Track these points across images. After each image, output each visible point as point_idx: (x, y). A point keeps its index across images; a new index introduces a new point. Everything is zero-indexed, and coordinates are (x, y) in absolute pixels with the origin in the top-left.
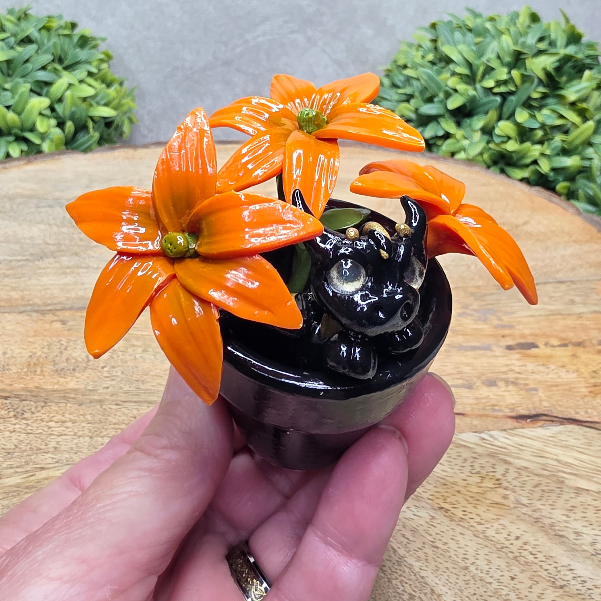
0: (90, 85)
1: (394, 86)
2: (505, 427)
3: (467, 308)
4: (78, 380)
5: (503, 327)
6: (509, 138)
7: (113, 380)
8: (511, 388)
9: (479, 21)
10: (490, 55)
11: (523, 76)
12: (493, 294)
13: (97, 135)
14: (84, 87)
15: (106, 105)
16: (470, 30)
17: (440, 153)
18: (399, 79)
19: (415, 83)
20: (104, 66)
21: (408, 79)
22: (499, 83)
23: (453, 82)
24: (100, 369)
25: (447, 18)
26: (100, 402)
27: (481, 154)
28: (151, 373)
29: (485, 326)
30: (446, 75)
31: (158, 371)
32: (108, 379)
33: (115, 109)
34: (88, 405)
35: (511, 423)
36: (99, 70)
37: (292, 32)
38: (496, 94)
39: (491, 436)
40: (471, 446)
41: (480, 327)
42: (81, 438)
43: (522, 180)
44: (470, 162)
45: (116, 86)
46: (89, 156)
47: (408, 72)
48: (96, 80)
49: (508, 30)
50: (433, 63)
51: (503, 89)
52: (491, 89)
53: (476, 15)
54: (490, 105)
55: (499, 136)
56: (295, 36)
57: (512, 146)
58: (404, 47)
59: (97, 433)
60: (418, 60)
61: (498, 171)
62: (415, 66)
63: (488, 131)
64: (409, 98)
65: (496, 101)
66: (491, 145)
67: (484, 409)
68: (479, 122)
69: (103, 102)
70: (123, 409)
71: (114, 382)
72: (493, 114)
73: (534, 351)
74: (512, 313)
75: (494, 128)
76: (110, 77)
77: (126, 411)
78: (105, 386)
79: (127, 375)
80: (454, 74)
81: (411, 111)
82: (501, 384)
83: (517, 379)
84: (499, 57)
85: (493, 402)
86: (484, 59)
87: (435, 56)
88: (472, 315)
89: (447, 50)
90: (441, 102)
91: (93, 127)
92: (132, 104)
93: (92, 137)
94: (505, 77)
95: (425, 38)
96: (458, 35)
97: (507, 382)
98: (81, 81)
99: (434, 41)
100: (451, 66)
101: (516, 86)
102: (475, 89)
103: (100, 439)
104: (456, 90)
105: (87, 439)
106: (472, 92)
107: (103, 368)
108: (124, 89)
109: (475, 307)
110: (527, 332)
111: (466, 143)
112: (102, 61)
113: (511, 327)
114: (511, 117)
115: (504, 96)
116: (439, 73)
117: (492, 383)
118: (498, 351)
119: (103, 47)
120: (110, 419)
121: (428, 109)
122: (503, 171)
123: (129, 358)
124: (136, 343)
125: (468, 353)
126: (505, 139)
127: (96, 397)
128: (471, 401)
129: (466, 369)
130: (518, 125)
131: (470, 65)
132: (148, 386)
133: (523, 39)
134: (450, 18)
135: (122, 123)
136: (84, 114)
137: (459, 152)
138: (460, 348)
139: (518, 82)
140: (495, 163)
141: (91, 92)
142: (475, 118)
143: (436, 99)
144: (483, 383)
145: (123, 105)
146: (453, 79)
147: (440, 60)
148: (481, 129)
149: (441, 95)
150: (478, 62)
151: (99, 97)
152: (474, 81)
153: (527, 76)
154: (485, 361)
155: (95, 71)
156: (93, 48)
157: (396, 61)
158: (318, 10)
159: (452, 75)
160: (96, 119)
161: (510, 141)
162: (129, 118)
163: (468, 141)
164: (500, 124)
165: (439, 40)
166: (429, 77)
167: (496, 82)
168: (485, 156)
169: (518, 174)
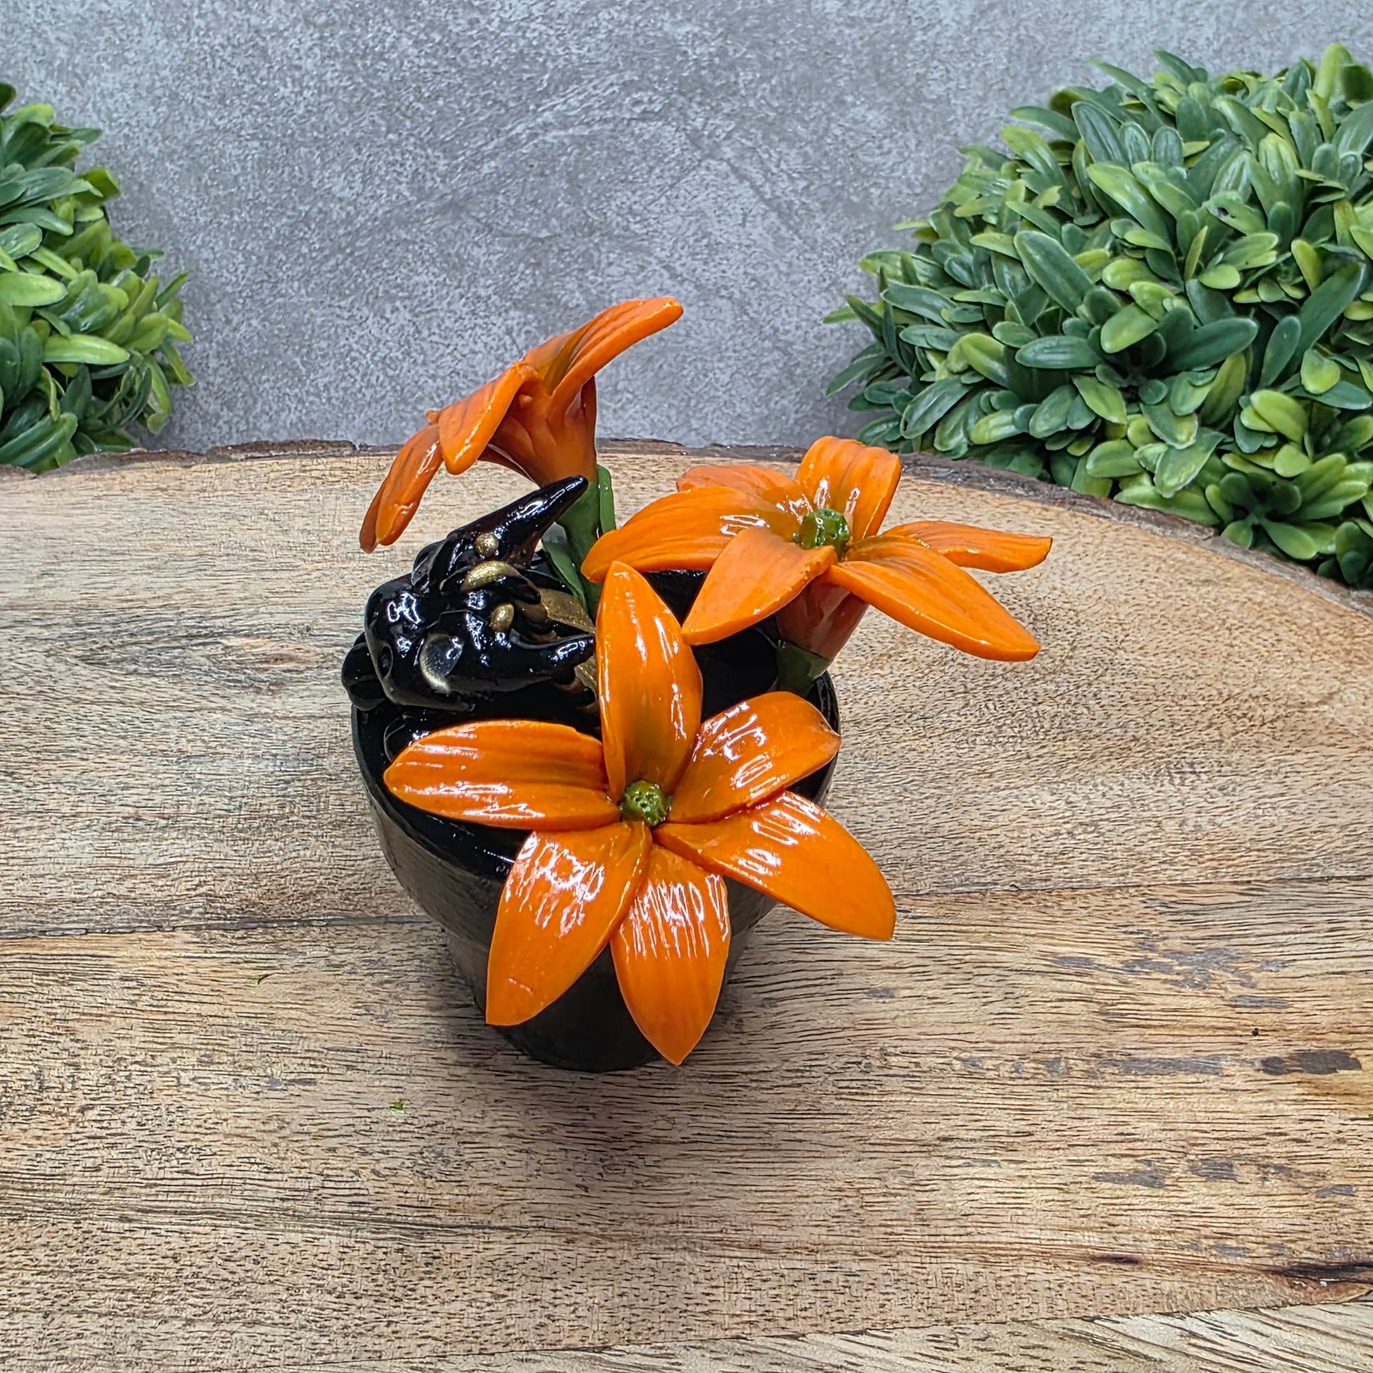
0: (49, 273)
1: (946, 279)
2: (1258, 1300)
3: (1152, 949)
4: (10, 1145)
5: (1256, 1004)
6: (1283, 440)
7: (113, 1146)
8: (1273, 1183)
9: (1195, 89)
10: (1227, 194)
11: (1323, 255)
12: (1229, 906)
13: (70, 418)
14: (34, 278)
15: (97, 331)
16: (1171, 119)
17: (1078, 486)
18: (959, 260)
19: (1007, 273)
20: (95, 214)
21: (987, 260)
22: (1252, 279)
23: (1116, 272)
24: (73, 1112)
25: (1106, 80)
26: (75, 1208)
27: (1198, 484)
28: (224, 1128)
29: (1205, 1002)
30: (1096, 251)
31: (245, 1123)
32: (98, 1143)
33: (122, 344)
34: (40, 1220)
35: (1272, 1289)
36: (78, 226)
37: (645, 116)
38: (1243, 309)
39: (1214, 1327)
40: (1156, 1355)
41: (1189, 1003)
42: (18, 1317)
43: (1312, 565)
44: (1167, 509)
45: (127, 274)
46: (50, 482)
47: (987, 240)
48: (67, 258)
49: (1285, 119)
50: (1061, 215)
51: (1264, 295)
52: (1235, 291)
53: (1190, 74)
54: (1228, 342)
55: (1250, 432)
56: (653, 127)
57: (1288, 463)
58: (974, 166)
59: (65, 1301)
60: (1017, 205)
61: (1247, 537)
62: (1007, 225)
63: (1218, 419)
64: (988, 318)
65: (1246, 328)
66: (1228, 460)
67: (1195, 1246)
68: (1192, 392)
69: (87, 322)
70: (141, 1233)
71: (114, 1153)
72: (1234, 369)
73: (1345, 1076)
74: (1284, 965)
75: (1239, 409)
76: (108, 248)
77: (151, 1239)
78: (89, 1163)
79: (152, 1133)
80: (1118, 249)
81: (993, 355)
82: (1243, 1172)
83: (1292, 1158)
84: (1253, 200)
85: (1222, 1226)
86: (1210, 205)
87: (1065, 192)
88: (1167, 969)
89: (1101, 176)
90: (1083, 330)
91: (59, 396)
92: (174, 327)
93: (55, 425)
94: (1271, 258)
95: (1037, 138)
96: (1133, 131)
97: (1264, 1168)
98: (24, 261)
99: (1065, 148)
100: (1115, 226)
101: (1303, 286)
102: (1183, 295)
103: (72, 1320)
104: (1127, 297)
105: (35, 1318)
106: (1175, 304)
107: (83, 1110)
108: (149, 282)
109: (1176, 944)
110: (1324, 1020)
111: (1154, 452)
112: (86, 199)
113: (1278, 1004)
114: (1287, 376)
115: (1267, 316)
116: (1078, 245)
117: (1219, 1171)
118: (1239, 1077)
119: (88, 156)
120: (103, 1260)
121: (1046, 352)
122: (1261, 539)
123: (159, 1083)
124: (180, 1038)
125: (1153, 1082)
126: (1270, 443)
127: (61, 1197)
128: (1156, 1223)
129: (1146, 1127)
130: (1308, 401)
131: (1168, 222)
132: (216, 1166)
133: (1325, 146)
134: (1113, 80)
135: (146, 383)
136: (32, 357)
137: (1133, 478)
138: (1130, 1064)
139: (1309, 274)
140: (1239, 512)
141: (52, 292)
142: (1184, 377)
143: (1068, 322)
144: (1194, 1170)
145: (149, 329)
146: (1119, 263)
147: (1082, 204)
148: (1198, 411)
149: (1083, 309)
150: (1195, 215)
151: (78, 307)
152: (1182, 267)
153: (1336, 256)
154: (1199, 1103)
155: (67, 230)
156: (57, 161)
157: (951, 207)
158: (722, 53)
159: (1116, 251)
160: (68, 372)
161: (1286, 449)
162: (165, 368)
163: (1160, 448)
164: (1256, 397)
165: (1080, 144)
166: (1048, 254)
167: (1245, 273)
168: (1211, 490)
169: (1308, 545)
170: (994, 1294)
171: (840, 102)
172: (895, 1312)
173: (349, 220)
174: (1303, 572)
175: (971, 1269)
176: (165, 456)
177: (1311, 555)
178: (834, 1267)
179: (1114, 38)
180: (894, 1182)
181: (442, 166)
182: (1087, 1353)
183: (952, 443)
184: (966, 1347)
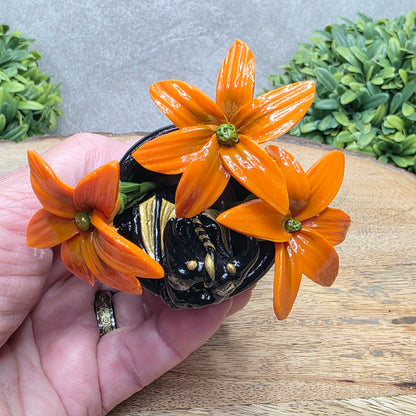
0: (20, 82)
2: (391, 393)
3: (358, 286)
5: (390, 302)
6: (397, 130)
8: (396, 357)
9: (369, 24)
10: (379, 56)
11: (409, 74)
12: (381, 273)
13: (26, 127)
14: (15, 83)
15: (34, 100)
16: (362, 33)
17: (334, 145)
18: (297, 77)
20: (34, 64)
21: (305, 76)
22: (387, 81)
23: (346, 80)
25: (341, 22)
27: (371, 144)
29: (373, 302)
30: (339, 73)
33: (42, 103)
35: (395, 390)
36: (28, 68)
37: (201, 34)
38: (384, 91)
39: (378, 402)
40: (360, 410)
41: (369, 302)
43: (406, 169)
44: (361, 152)
45: (43, 82)
46: (20, 145)
47: (305, 71)
48: (25, 77)
49: (396, 33)
50: (328, 63)
51: (390, 86)
52: (381, 85)
53: (367, 20)
54: (380, 101)
55: (386, 128)
56: (204, 37)
57: (398, 137)
58: (302, 48)
60: (315, 60)
61: (386, 161)
62: (312, 66)
63: (377, 124)
65: (385, 97)
66: (380, 137)
67: (371, 377)
68: (369, 116)
69: (31, 97)
72: (382, 109)
74: (398, 290)
75: (383, 121)
76: (38, 75)
80: (346, 73)
82: (386, 354)
83: (401, 350)
84: (387, 58)
85: (379, 371)
86: (374, 59)
87: (330, 56)
88: (362, 292)
89: (341, 51)
90: (335, 98)
91: (23, 119)
92: (58, 99)
93: (21, 128)
94: (393, 75)
95: (321, 40)
96: (350, 37)
97: (392, 352)
98: (12, 78)
99: (329, 43)
100: (345, 66)
101: (403, 83)
102: (366, 86)
104: (348, 87)
106: (363, 89)
108: (50, 86)
109: (365, 284)
110: (411, 307)
111: (357, 134)
112: (31, 60)
113: (396, 303)
114: (398, 110)
115: (392, 93)
116: (333, 72)
117: (378, 353)
118: (385, 325)
119: (32, 47)
121: (324, 104)
122: (390, 161)
125: (358, 326)
126: (393, 131)
128: (359, 370)
129: (356, 340)
130: (404, 119)
131: (361, 64)
133: (409, 41)
134: (344, 22)
135: (49, 116)
136: (15, 107)
137: (351, 142)
138: (351, 321)
139: (404, 80)
140: (383, 152)
141: (21, 88)
142: (366, 112)
143: (331, 95)
144: (371, 353)
145: (50, 100)
146: (346, 77)
147: (335, 60)
148: (371, 122)
149: (335, 91)
150: (369, 62)
151: (28, 92)
152: (365, 79)
153: (413, 74)
154: (373, 333)
155: (25, 69)
156: (23, 48)
157: (294, 61)
158: (224, 15)
159: (345, 73)
160: (26, 112)
161: (397, 133)
162: (55, 111)
163: (359, 133)
164: (389, 117)
165: (334, 42)
166: (325, 75)
167: (385, 80)
168: (375, 146)
169: (405, 163)
170: (310, 391)
171: (260, 29)
172: (279, 398)
173: (111, 66)
174: (403, 171)
175: (302, 384)
176: (55, 137)
177: (405, 166)
178: (260, 383)
179: (344, 10)
180: (278, 357)
181: (139, 49)
182: (339, 410)
183: (295, 133)
184: (301, 408)
